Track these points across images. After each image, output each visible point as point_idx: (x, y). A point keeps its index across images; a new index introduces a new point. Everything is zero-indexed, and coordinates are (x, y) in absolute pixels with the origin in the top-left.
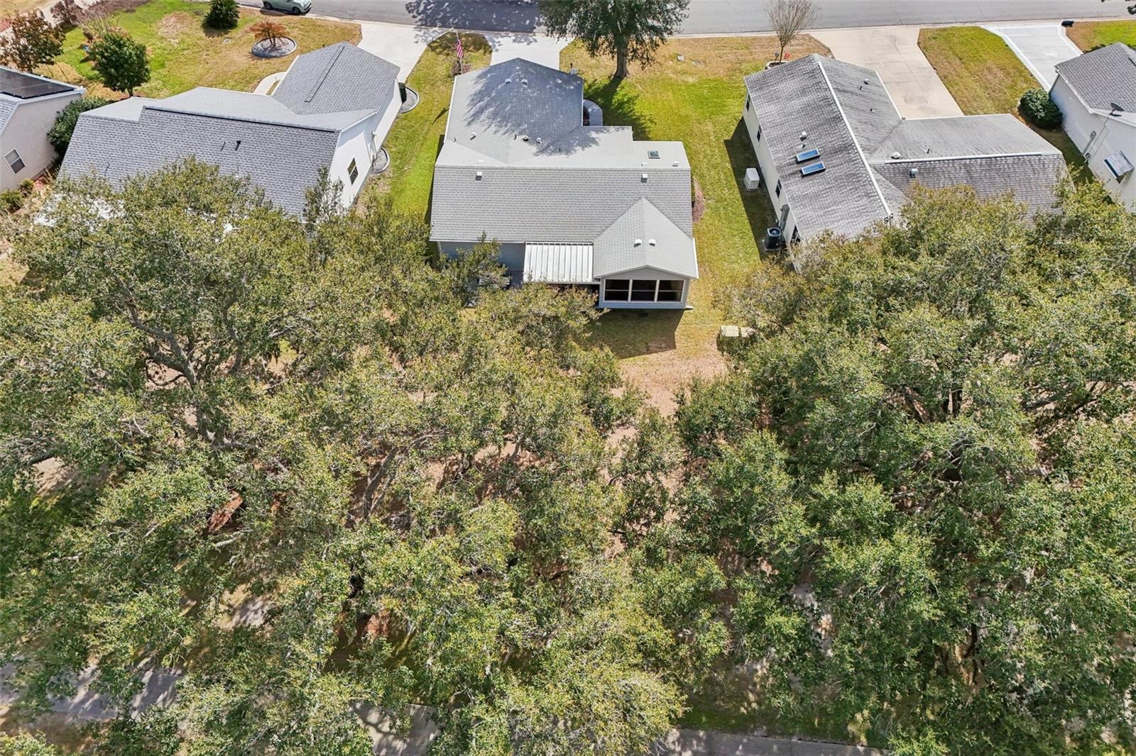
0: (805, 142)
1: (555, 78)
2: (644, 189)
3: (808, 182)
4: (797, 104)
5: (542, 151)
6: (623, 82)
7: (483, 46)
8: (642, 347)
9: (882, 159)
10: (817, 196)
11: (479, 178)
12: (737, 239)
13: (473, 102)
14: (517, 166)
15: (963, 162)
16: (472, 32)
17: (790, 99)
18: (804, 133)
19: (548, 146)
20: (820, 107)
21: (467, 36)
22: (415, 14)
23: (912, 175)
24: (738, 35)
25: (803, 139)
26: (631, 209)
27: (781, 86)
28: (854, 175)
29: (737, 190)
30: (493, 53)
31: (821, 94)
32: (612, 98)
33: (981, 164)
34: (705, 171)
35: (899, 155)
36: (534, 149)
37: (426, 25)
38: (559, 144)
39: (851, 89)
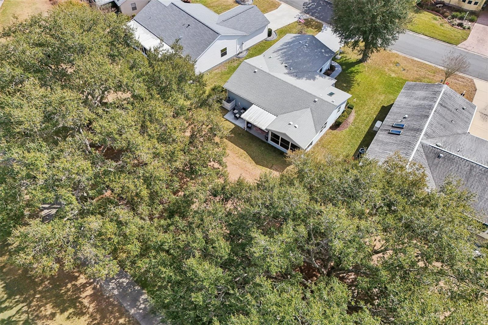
0: (404, 120)
1: (322, 49)
2: (313, 105)
3: (389, 136)
4: (417, 102)
5: (288, 74)
6: (361, 64)
7: (319, 28)
8: (270, 165)
9: (430, 143)
10: (387, 143)
11: (255, 72)
12: (348, 146)
13: (284, 45)
14: (271, 74)
15: (472, 164)
16: (321, 21)
17: (416, 99)
18: (407, 116)
19: (294, 73)
20: (425, 108)
21: (317, 22)
22: (305, 7)
23: (439, 157)
24: (436, 66)
25: (404, 118)
26: (301, 110)
27: (417, 92)
28: (410, 143)
29: (368, 127)
30: (320, 32)
31: (431, 103)
32: (350, 68)
33: (481, 170)
34: (362, 114)
35: (440, 145)
36: (286, 71)
37: (305, 12)
38: (298, 75)
39: (451, 108)
